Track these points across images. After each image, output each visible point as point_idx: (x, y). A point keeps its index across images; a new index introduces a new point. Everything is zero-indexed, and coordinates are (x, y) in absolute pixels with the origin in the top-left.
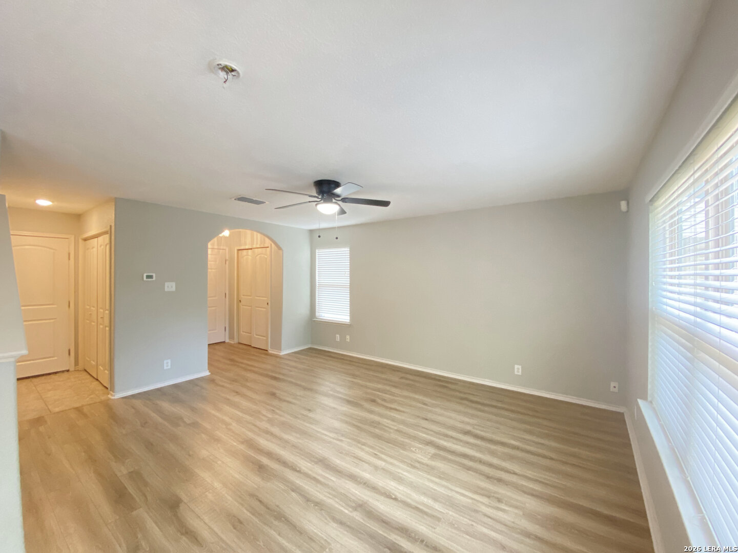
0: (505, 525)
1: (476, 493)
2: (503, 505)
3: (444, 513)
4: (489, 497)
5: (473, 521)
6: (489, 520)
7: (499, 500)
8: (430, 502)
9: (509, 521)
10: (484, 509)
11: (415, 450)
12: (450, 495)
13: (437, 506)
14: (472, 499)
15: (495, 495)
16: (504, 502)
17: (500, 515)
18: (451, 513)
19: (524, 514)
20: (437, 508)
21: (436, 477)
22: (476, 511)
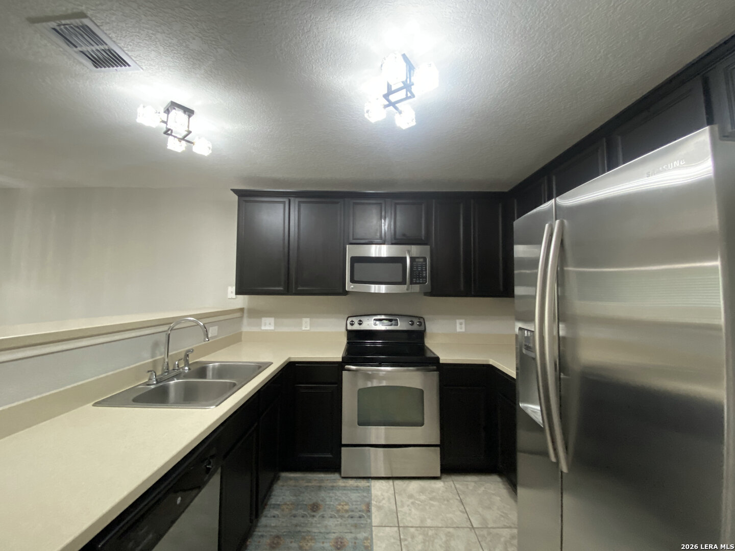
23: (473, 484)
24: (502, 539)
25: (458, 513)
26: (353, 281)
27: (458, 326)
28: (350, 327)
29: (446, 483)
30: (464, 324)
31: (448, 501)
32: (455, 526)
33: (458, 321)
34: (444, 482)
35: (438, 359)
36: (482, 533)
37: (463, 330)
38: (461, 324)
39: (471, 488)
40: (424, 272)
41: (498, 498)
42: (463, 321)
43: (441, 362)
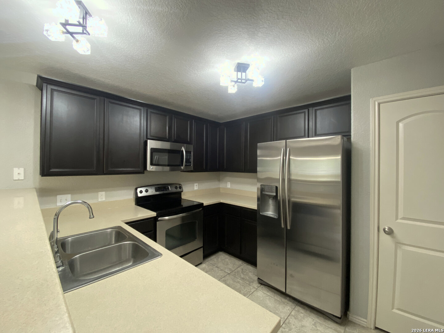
23: (215, 259)
24: (240, 272)
25: (220, 272)
26: (152, 164)
27: (195, 187)
28: (140, 195)
29: (206, 264)
30: (197, 185)
31: (213, 269)
32: (223, 277)
33: (195, 184)
34: (204, 263)
35: (203, 204)
36: (233, 274)
37: (197, 189)
38: (196, 185)
39: (216, 261)
40: (190, 159)
41: (228, 260)
42: (197, 184)
43: (204, 205)
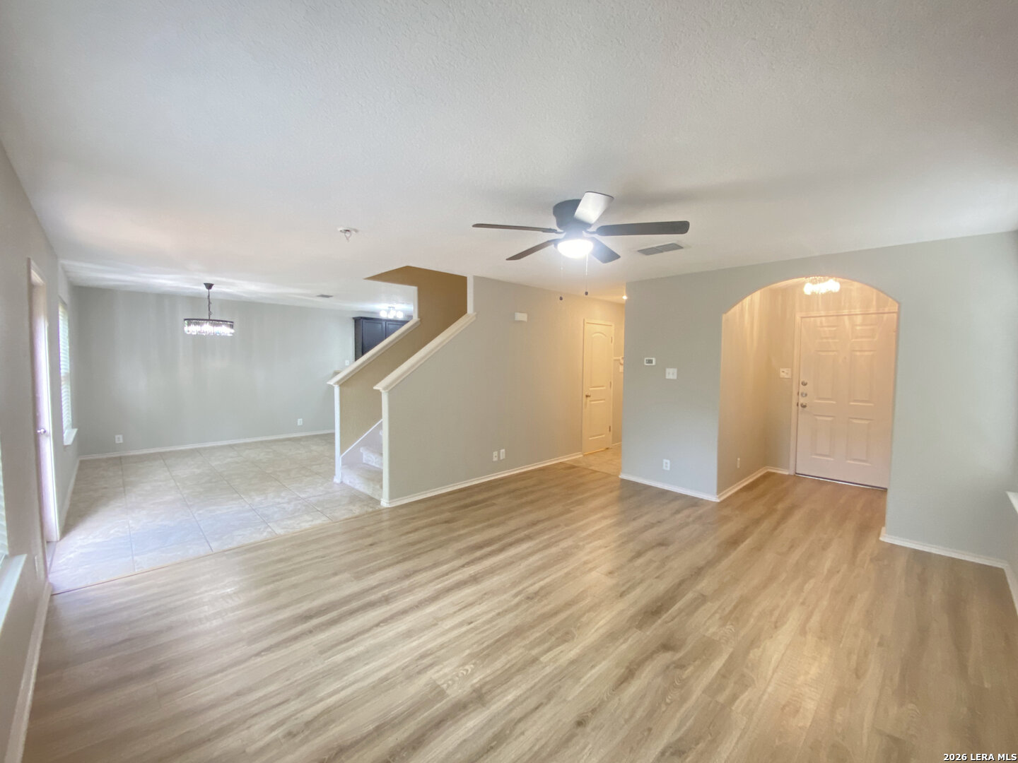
0: (255, 715)
1: (327, 711)
2: (280, 736)
3: (325, 660)
4: (308, 724)
5: (291, 684)
6: (277, 702)
7: (291, 735)
8: (352, 652)
9: (254, 725)
10: (293, 706)
11: (467, 671)
12: (346, 678)
13: (339, 658)
14: (322, 700)
15: (302, 736)
16: (283, 741)
17: (272, 719)
18: (321, 666)
19: (244, 752)
20: (338, 656)
21: (388, 674)
22: (300, 694)
